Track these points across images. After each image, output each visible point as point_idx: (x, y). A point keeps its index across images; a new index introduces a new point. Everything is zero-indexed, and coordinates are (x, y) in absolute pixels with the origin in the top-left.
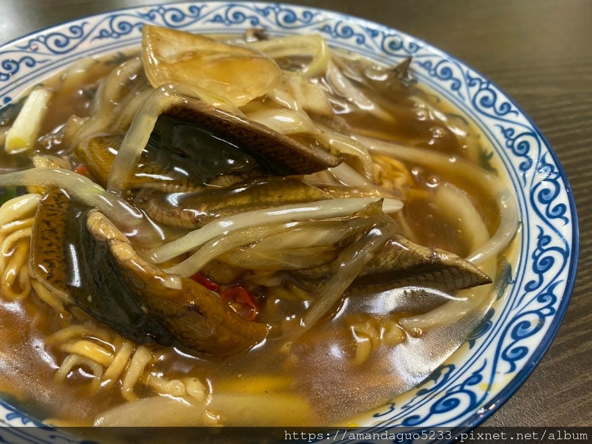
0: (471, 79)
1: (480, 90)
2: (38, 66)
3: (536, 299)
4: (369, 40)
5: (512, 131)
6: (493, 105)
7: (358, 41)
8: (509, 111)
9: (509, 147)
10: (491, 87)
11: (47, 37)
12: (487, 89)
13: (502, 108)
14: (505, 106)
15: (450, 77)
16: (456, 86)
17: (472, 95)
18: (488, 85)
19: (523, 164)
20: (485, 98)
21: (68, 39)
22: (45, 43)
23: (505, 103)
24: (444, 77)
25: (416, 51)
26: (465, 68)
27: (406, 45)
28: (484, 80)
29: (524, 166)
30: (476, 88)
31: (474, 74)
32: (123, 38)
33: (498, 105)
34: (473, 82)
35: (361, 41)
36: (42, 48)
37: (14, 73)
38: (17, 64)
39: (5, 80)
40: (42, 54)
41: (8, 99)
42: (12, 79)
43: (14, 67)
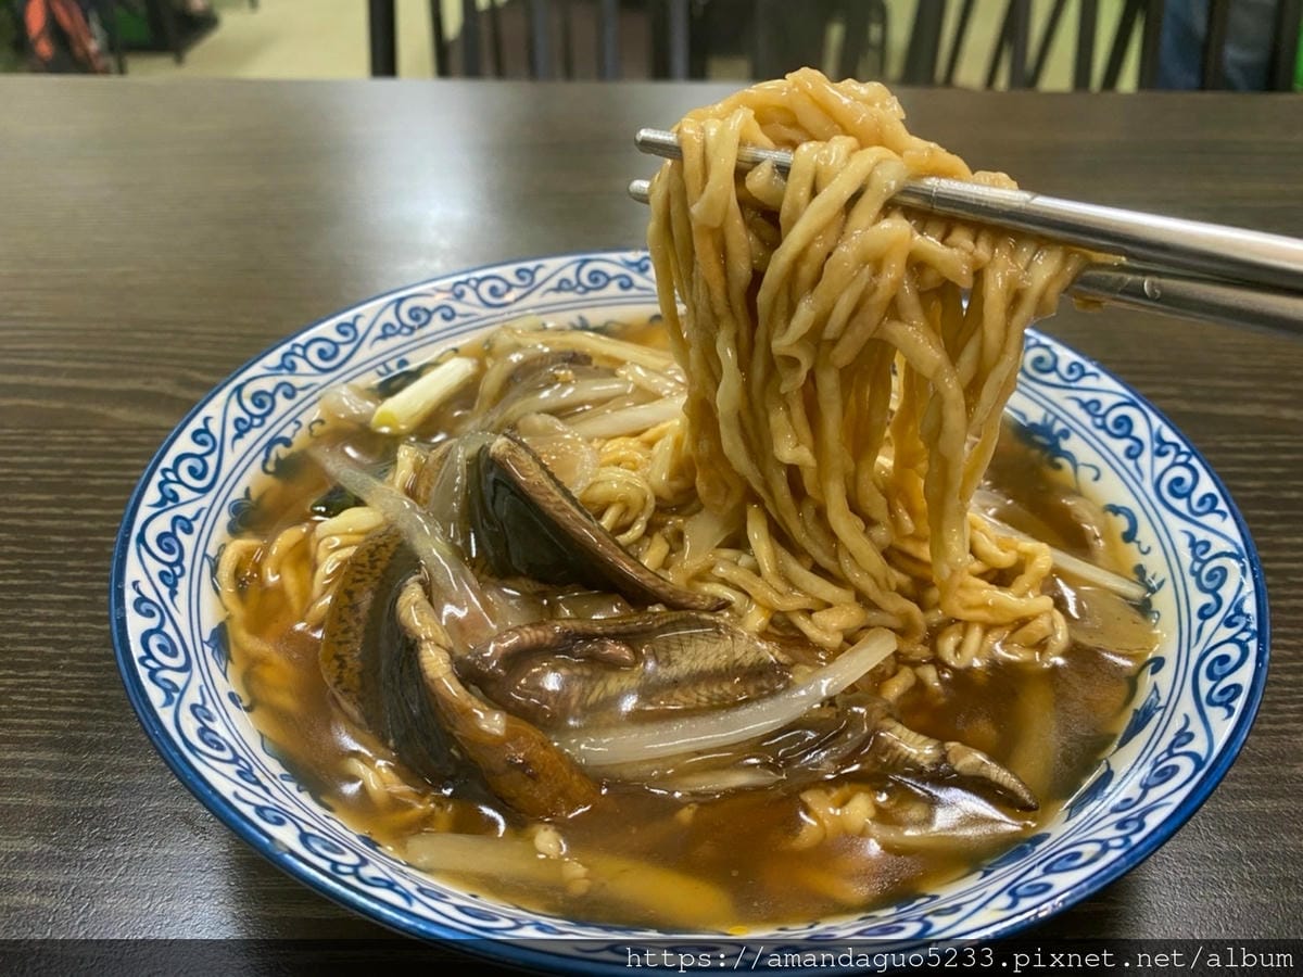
0: (1162, 442)
1: (1174, 464)
2: (458, 320)
3: (1114, 826)
5: (1207, 544)
6: (1188, 495)
8: (1212, 510)
9: (1193, 573)
10: (1194, 462)
11: (480, 281)
12: (1186, 464)
13: (1202, 502)
14: (1208, 500)
15: (1128, 435)
16: (1133, 452)
17: (1158, 471)
18: (1189, 458)
19: (1206, 606)
20: (1179, 481)
21: (510, 287)
22: (476, 289)
23: (1211, 495)
24: (1116, 432)
25: (1075, 380)
26: (1157, 422)
27: (1063, 366)
28: (1184, 448)
29: (1207, 612)
30: (1167, 460)
31: (1169, 435)
32: (592, 294)
33: (1196, 496)
34: (1164, 449)
36: (470, 295)
37: (421, 326)
38: (430, 314)
39: (407, 335)
40: (468, 304)
41: (403, 363)
42: (417, 334)
43: (424, 317)
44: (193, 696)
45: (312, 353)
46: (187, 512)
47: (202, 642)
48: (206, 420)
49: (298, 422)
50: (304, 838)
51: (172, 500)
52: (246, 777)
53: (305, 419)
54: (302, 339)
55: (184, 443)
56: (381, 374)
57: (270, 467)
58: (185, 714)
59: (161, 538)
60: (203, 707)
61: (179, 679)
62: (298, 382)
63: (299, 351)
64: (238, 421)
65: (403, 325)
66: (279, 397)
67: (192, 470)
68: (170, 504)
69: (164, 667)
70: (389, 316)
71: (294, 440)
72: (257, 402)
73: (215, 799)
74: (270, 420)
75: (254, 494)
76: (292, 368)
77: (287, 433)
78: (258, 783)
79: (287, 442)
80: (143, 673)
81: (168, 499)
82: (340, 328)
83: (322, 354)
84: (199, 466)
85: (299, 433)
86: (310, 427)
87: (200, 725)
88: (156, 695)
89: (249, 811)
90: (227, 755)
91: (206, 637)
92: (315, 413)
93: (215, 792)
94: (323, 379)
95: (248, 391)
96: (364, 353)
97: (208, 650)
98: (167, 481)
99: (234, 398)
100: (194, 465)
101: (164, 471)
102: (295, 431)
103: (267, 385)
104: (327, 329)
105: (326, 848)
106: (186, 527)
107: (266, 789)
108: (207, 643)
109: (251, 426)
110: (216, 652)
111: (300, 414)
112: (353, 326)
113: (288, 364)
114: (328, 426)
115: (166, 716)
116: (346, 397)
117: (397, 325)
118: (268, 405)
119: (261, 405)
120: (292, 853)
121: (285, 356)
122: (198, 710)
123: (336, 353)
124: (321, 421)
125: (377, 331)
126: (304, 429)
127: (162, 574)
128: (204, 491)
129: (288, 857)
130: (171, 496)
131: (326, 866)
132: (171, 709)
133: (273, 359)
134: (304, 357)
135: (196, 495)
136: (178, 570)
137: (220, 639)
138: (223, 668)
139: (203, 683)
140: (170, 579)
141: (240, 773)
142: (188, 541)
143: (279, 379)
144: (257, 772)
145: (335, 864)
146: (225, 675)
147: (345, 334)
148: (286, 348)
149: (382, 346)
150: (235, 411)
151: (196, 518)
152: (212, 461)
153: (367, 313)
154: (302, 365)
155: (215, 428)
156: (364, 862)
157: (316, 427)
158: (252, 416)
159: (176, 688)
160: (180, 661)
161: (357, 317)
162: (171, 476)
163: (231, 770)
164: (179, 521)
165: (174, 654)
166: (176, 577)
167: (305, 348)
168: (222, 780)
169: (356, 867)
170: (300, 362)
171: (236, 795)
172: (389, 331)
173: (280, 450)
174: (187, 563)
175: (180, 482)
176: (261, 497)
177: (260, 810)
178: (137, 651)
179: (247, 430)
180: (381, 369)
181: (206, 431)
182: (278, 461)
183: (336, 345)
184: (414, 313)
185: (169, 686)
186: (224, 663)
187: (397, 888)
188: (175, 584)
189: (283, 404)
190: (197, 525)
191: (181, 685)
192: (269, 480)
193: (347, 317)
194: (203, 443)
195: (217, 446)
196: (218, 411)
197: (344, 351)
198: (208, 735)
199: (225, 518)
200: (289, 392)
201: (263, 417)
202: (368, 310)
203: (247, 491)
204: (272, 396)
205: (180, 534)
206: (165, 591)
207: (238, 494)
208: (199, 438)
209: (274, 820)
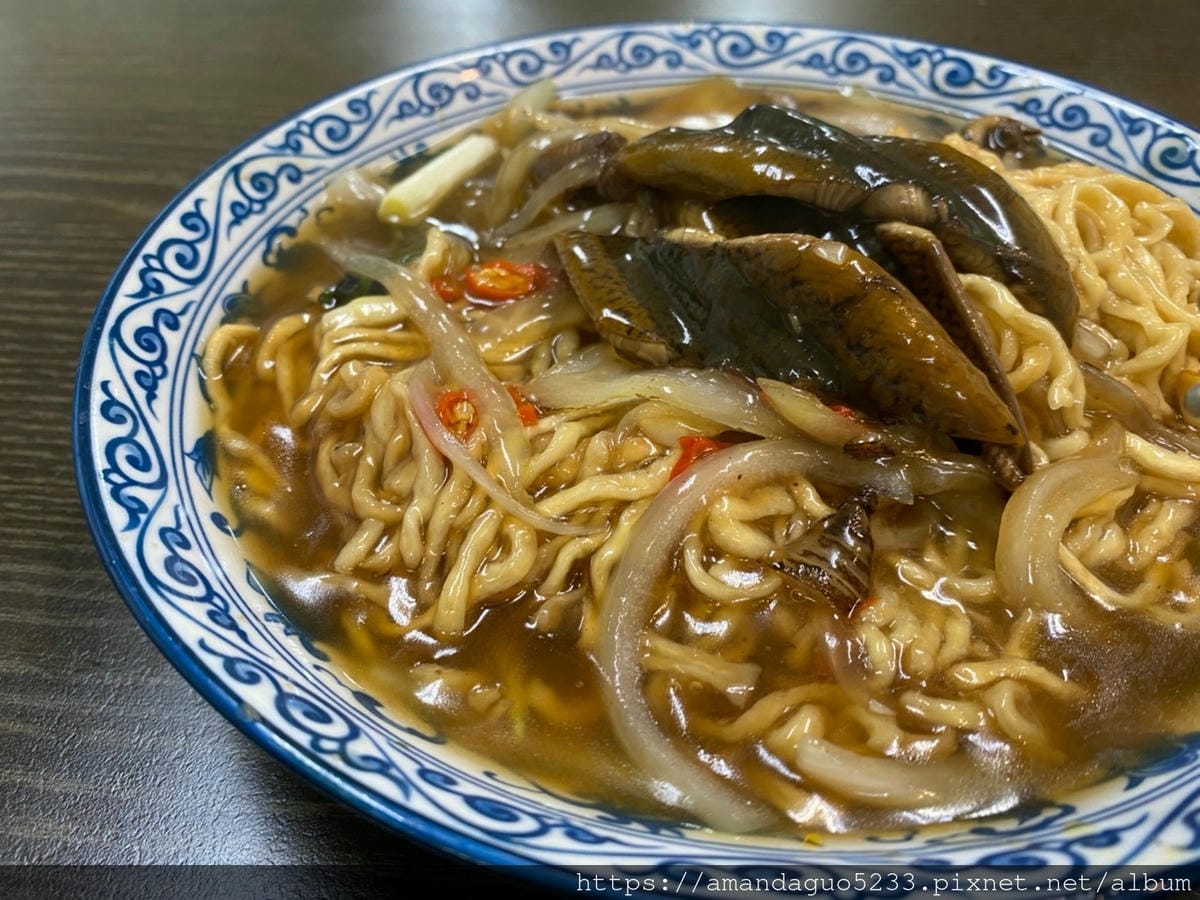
2: (483, 100)
4: (1118, 142)
7: (1094, 141)
11: (509, 55)
21: (542, 63)
22: (504, 65)
32: (635, 73)
35: (1101, 140)
36: (498, 72)
37: (443, 106)
38: (451, 91)
39: (426, 115)
40: (494, 81)
41: (421, 146)
42: (438, 115)
43: (445, 96)
44: (164, 518)
45: (320, 132)
46: (174, 305)
47: (183, 453)
48: (198, 203)
49: (304, 211)
50: (281, 701)
51: (155, 291)
52: (218, 618)
53: (310, 206)
54: (309, 116)
55: (172, 227)
56: (394, 158)
57: (271, 258)
58: (152, 539)
59: (139, 334)
60: (176, 531)
61: (149, 497)
62: (304, 164)
63: (305, 129)
64: (235, 205)
65: (422, 103)
66: (283, 181)
67: (180, 259)
68: (152, 295)
69: (131, 483)
70: (407, 94)
71: (301, 230)
72: (258, 185)
73: (177, 647)
74: (272, 206)
75: (252, 289)
76: (298, 149)
77: (291, 221)
78: (233, 626)
79: (291, 231)
80: (105, 489)
81: (151, 289)
82: (352, 105)
83: (330, 133)
84: (188, 253)
85: (305, 222)
86: (318, 215)
87: (170, 554)
88: (117, 516)
89: (215, 664)
90: (199, 591)
91: (189, 447)
92: (323, 199)
93: (177, 638)
94: (331, 162)
95: (247, 172)
96: (379, 134)
97: (190, 463)
98: (150, 269)
99: (231, 180)
100: (182, 252)
101: (147, 258)
102: (301, 220)
103: (270, 166)
104: (337, 105)
105: (307, 715)
106: (171, 321)
107: (243, 635)
108: (188, 455)
109: (250, 211)
110: (200, 465)
111: (307, 200)
112: (366, 102)
113: (292, 142)
114: (338, 214)
115: (127, 543)
116: (355, 183)
117: (415, 103)
118: (270, 189)
119: (261, 188)
120: (265, 721)
121: (289, 134)
122: (169, 535)
123: (347, 132)
124: (330, 209)
125: (393, 109)
126: (311, 218)
127: (139, 375)
128: (194, 282)
129: (261, 727)
130: (154, 286)
131: (304, 739)
132: (134, 534)
133: (276, 137)
134: (312, 136)
135: (183, 286)
136: (158, 371)
137: (207, 452)
138: (207, 483)
139: (179, 502)
140: (149, 382)
141: (211, 615)
142: (172, 339)
143: (283, 160)
144: (234, 612)
145: (317, 737)
146: (209, 492)
147: (357, 111)
148: (291, 125)
149: (398, 127)
150: (232, 194)
151: (183, 312)
152: (204, 249)
153: (382, 88)
154: (308, 146)
155: (207, 210)
156: (355, 733)
157: (325, 216)
158: (251, 200)
159: (143, 508)
160: (153, 476)
161: (370, 94)
162: (155, 263)
163: (200, 611)
164: (163, 315)
165: (146, 467)
166: (156, 379)
167: (312, 125)
168: (188, 623)
169: (343, 741)
170: (307, 143)
171: (202, 644)
172: (406, 109)
173: (282, 240)
174: (170, 363)
175: (165, 270)
176: (262, 290)
177: (230, 664)
178: (100, 463)
179: (245, 216)
180: (397, 153)
181: (198, 214)
182: (281, 253)
183: (347, 124)
184: (435, 90)
185: (135, 506)
186: (208, 478)
187: (394, 772)
188: (155, 386)
189: (286, 188)
190: (184, 321)
191: (150, 505)
192: (270, 272)
193: (359, 92)
194: (194, 228)
195: (210, 233)
196: (211, 192)
197: (357, 131)
198: (179, 566)
199: (218, 312)
200: (293, 173)
201: (263, 202)
202: (383, 85)
203: (245, 285)
204: (274, 179)
205: (163, 330)
206: (140, 394)
207: (234, 287)
208: (190, 222)
209: (246, 677)
